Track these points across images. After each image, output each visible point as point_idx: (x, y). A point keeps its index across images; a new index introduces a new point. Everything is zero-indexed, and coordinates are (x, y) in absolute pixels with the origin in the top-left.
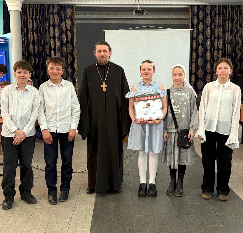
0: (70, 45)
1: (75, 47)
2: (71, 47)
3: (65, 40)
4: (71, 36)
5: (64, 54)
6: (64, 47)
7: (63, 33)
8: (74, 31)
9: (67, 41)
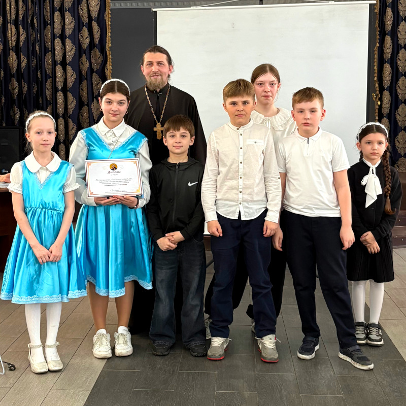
0: (98, 53)
1: (109, 57)
2: (101, 59)
3: (88, 41)
4: (99, 32)
5: (84, 73)
6: (84, 58)
7: (83, 26)
8: (107, 21)
9: (92, 45)
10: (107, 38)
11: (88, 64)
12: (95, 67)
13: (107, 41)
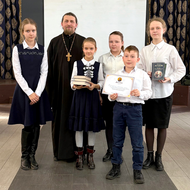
0: (15, 21)
2: (17, 23)
3: (10, 14)
4: (16, 10)
5: (8, 30)
6: (8, 23)
7: (8, 7)
8: (19, 5)
9: (12, 16)
10: (20, 13)
11: (10, 26)
12: (14, 27)
13: (20, 15)
